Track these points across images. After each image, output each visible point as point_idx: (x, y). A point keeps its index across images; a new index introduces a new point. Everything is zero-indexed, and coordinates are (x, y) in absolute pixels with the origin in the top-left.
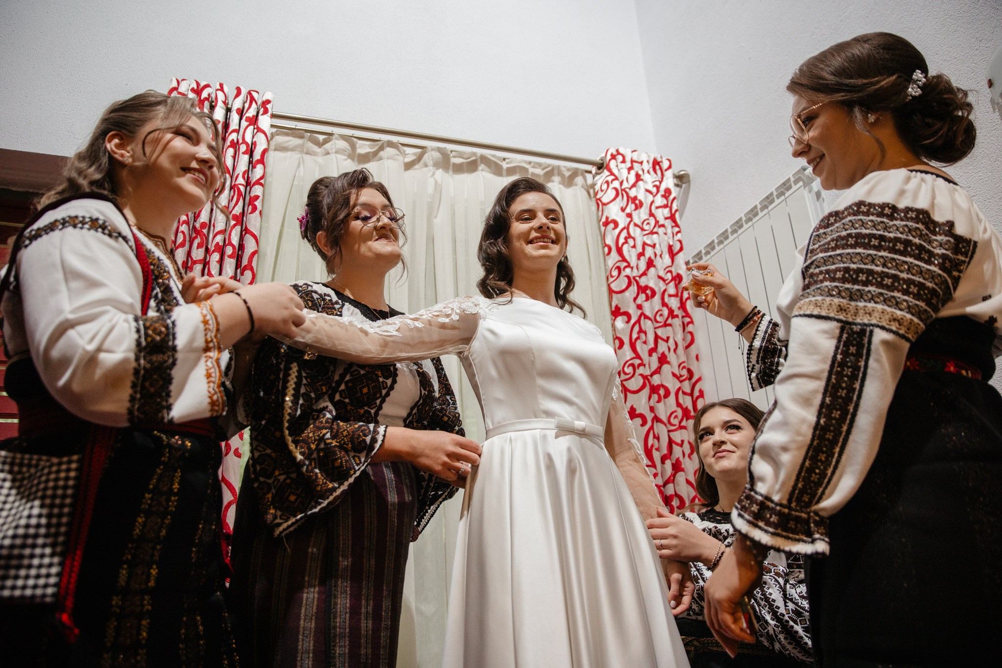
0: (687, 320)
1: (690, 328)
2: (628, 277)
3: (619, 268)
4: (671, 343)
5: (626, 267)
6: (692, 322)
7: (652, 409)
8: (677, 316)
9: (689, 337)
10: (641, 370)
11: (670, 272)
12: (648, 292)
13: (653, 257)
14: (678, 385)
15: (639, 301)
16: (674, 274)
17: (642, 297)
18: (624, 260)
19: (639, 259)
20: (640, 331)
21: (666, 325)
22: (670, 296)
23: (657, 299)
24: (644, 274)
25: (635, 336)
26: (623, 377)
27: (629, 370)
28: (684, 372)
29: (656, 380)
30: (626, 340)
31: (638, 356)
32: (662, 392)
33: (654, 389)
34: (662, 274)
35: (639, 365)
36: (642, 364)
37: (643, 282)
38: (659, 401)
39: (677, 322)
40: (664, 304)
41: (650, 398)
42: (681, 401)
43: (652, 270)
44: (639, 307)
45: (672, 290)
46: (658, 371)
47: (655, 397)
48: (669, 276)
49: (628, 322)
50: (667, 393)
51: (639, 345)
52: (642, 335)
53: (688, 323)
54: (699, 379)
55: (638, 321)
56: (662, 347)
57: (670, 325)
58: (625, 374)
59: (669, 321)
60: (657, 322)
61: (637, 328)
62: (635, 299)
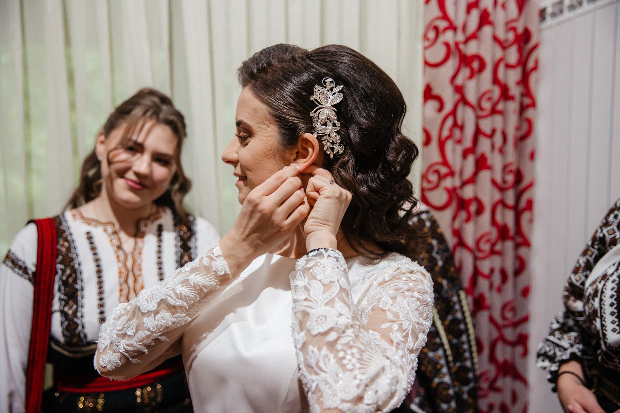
0: (527, 101)
1: (530, 113)
2: (447, 45)
3: (436, 28)
4: (498, 139)
5: (446, 29)
6: (533, 105)
7: (457, 233)
8: (512, 98)
9: (525, 127)
10: (448, 183)
11: (514, 29)
12: (476, 65)
13: (490, 9)
14: (497, 196)
15: (459, 81)
16: (520, 30)
17: (465, 72)
18: (445, 17)
19: (468, 11)
20: (455, 124)
21: (494, 111)
22: (508, 66)
23: (487, 74)
24: (474, 36)
25: (445, 133)
26: (426, 185)
27: (433, 178)
28: (510, 178)
29: (468, 192)
30: (434, 135)
31: (445, 163)
32: (473, 208)
33: (463, 204)
34: (501, 34)
35: (446, 175)
36: (452, 174)
37: (471, 49)
38: (468, 220)
39: (512, 107)
40: (496, 81)
41: (454, 218)
42: (499, 218)
43: (487, 31)
44: (459, 90)
45: (513, 56)
46: (472, 180)
47: (463, 215)
48: (511, 36)
49: (440, 109)
50: (480, 210)
51: (449, 146)
52: (457, 133)
53: (528, 106)
54: (531, 185)
55: (453, 113)
56: (484, 145)
57: (500, 113)
58: (429, 182)
59: (500, 107)
60: (481, 109)
61: (450, 122)
62: (453, 78)
